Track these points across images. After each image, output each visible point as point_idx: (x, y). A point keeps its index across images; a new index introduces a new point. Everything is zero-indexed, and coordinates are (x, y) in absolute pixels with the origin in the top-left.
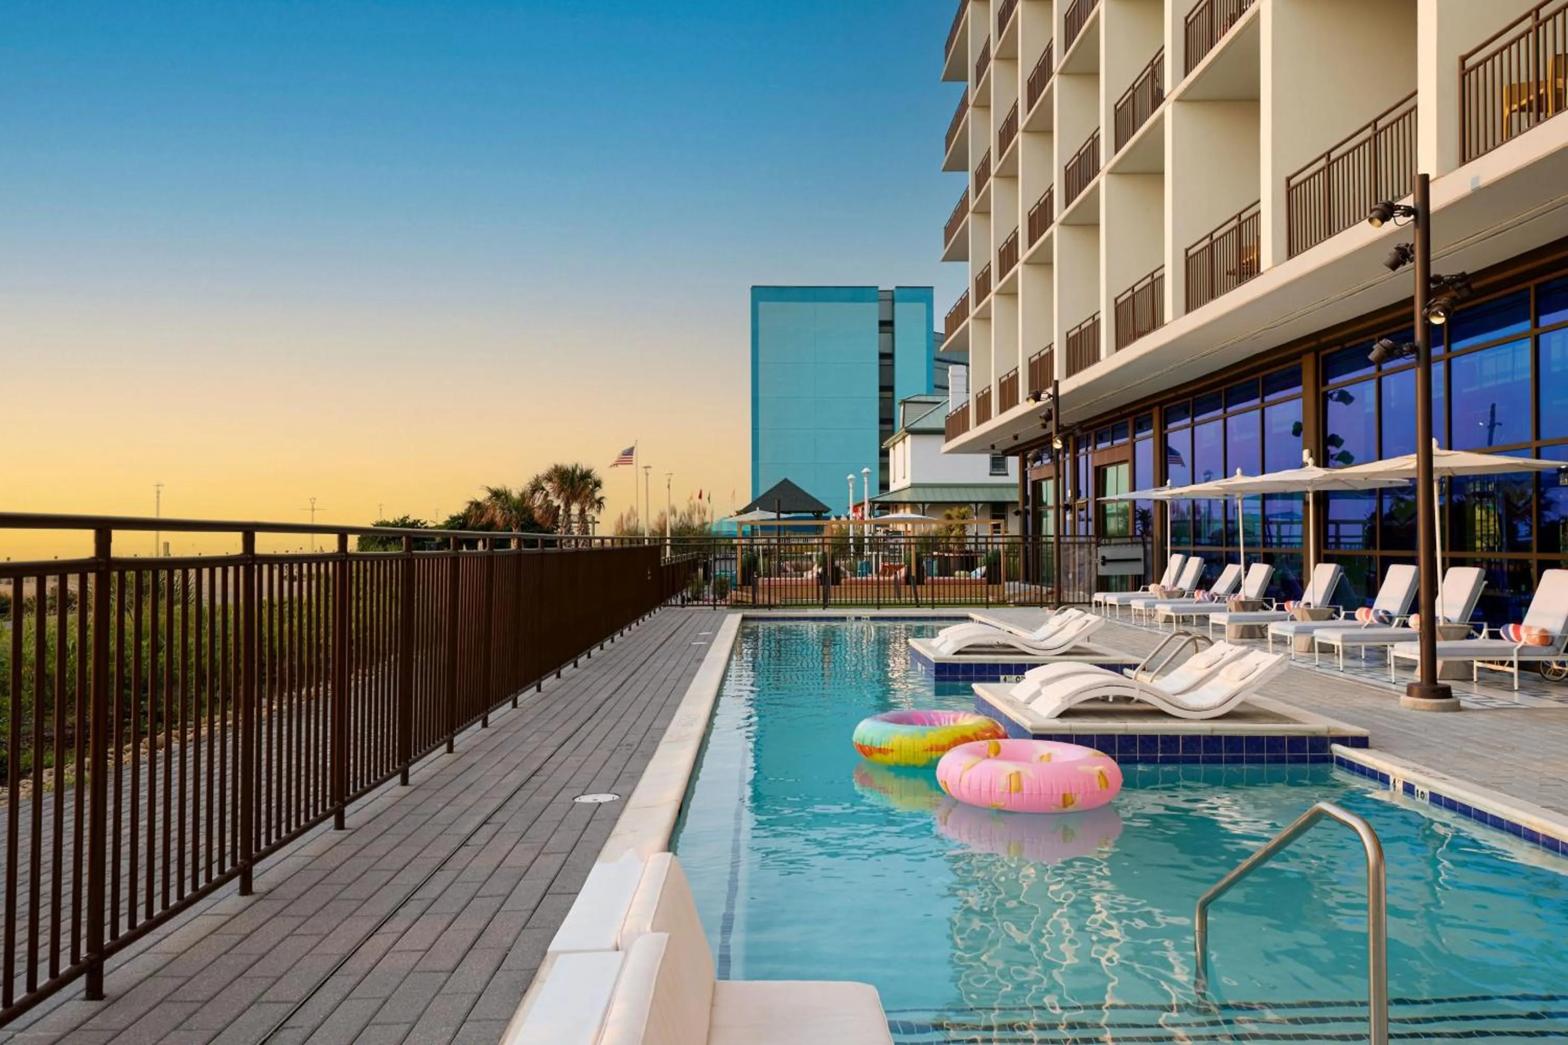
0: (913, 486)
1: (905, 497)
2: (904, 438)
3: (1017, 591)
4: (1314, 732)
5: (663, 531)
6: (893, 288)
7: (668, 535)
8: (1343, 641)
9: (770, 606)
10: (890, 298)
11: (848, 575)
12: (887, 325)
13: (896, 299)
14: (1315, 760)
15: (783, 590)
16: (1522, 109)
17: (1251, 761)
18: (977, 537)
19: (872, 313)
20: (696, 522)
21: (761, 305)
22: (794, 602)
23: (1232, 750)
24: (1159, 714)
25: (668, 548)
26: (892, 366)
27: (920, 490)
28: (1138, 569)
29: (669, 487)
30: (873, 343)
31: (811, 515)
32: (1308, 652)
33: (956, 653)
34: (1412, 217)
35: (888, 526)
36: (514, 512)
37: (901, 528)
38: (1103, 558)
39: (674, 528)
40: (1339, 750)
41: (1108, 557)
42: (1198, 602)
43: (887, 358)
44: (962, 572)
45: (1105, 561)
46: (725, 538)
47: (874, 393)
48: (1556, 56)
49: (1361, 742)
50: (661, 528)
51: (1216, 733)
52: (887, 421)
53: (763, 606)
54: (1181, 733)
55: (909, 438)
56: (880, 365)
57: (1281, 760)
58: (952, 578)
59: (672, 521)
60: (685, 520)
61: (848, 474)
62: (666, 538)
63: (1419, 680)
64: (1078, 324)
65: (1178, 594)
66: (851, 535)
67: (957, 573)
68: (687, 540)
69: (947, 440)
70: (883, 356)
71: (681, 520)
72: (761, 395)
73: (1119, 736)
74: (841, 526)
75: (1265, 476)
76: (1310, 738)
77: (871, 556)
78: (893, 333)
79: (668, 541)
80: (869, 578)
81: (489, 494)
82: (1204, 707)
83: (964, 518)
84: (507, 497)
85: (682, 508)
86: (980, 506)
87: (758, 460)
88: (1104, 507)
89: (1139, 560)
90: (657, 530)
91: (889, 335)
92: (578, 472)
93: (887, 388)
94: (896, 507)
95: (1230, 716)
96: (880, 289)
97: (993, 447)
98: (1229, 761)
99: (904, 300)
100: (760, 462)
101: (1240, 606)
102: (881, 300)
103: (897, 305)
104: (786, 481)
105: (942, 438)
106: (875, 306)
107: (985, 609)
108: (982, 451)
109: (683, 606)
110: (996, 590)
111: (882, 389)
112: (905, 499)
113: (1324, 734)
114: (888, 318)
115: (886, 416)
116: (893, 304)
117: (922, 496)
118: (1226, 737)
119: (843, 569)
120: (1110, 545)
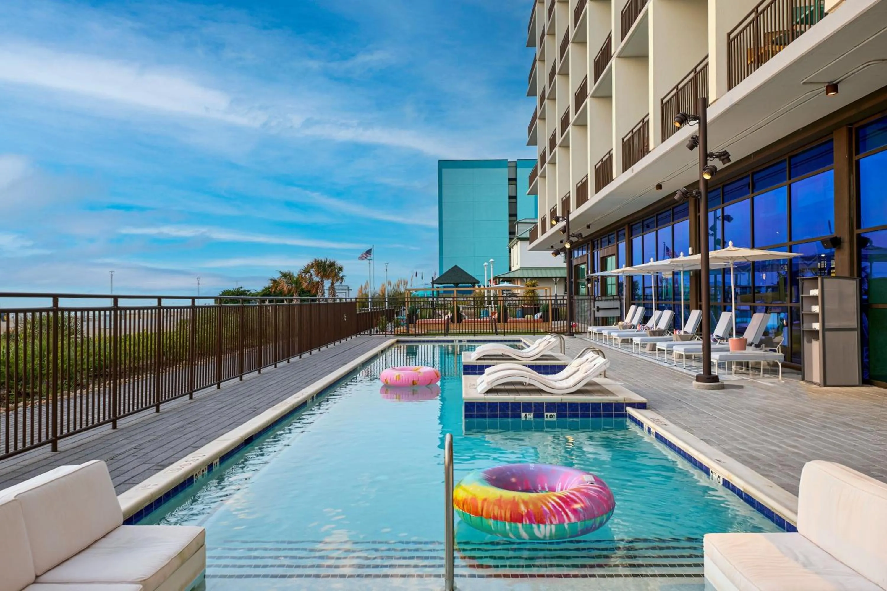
0: (521, 269)
1: (517, 275)
2: (517, 243)
3: (559, 326)
4: (617, 401)
5: (384, 294)
6: (516, 160)
7: (386, 296)
8: (685, 352)
9: (416, 335)
10: (515, 166)
11: (467, 318)
12: (513, 180)
13: (518, 166)
14: (617, 416)
15: (429, 326)
16: (751, 62)
17: (583, 416)
18: (556, 296)
19: (504, 173)
20: (402, 289)
21: (444, 170)
22: (432, 333)
23: (572, 411)
24: (540, 391)
25: (387, 303)
26: (516, 203)
27: (525, 271)
28: (617, 313)
29: (386, 270)
30: (505, 191)
31: (470, 285)
32: (679, 358)
33: (478, 359)
34: (698, 121)
35: (510, 290)
36: (293, 285)
37: (516, 291)
38: (598, 307)
39: (390, 294)
40: (630, 410)
41: (601, 307)
42: (637, 331)
43: (513, 198)
44: (529, 316)
45: (599, 309)
46: (420, 298)
47: (506, 218)
48: (764, 34)
49: (642, 406)
50: (382, 293)
51: (563, 401)
52: (512, 233)
53: (412, 335)
54: (545, 401)
55: (519, 243)
56: (509, 203)
57: (599, 416)
58: (523, 319)
59: (389, 290)
60: (395, 288)
61: (484, 263)
62: (385, 298)
63: (702, 373)
64: (580, 180)
65: (629, 327)
66: (486, 295)
67: (526, 316)
68: (397, 299)
69: (530, 244)
70: (510, 197)
71: (393, 288)
72: (444, 219)
73: (511, 403)
74: (480, 291)
75: (658, 262)
76: (615, 404)
77: (488, 307)
78: (516, 185)
79: (387, 300)
80: (485, 319)
81: (281, 275)
82: (564, 387)
83: (534, 286)
84: (290, 277)
85: (394, 282)
86: (558, 279)
87: (442, 255)
88: (606, 280)
89: (617, 308)
90: (381, 294)
91: (514, 186)
92: (328, 263)
93: (513, 215)
94: (514, 280)
95: (579, 392)
96: (509, 161)
97: (552, 247)
98: (571, 416)
99: (521, 167)
100: (444, 256)
101: (652, 333)
102: (509, 167)
103: (518, 169)
104: (456, 266)
105: (528, 242)
106: (506, 170)
107: (533, 336)
108: (547, 249)
109: (371, 335)
110: (544, 325)
111: (510, 215)
112: (517, 276)
113: (623, 401)
114: (514, 177)
115: (512, 231)
116: (516, 169)
117: (526, 274)
118: (569, 403)
119: (464, 314)
120: (602, 300)
